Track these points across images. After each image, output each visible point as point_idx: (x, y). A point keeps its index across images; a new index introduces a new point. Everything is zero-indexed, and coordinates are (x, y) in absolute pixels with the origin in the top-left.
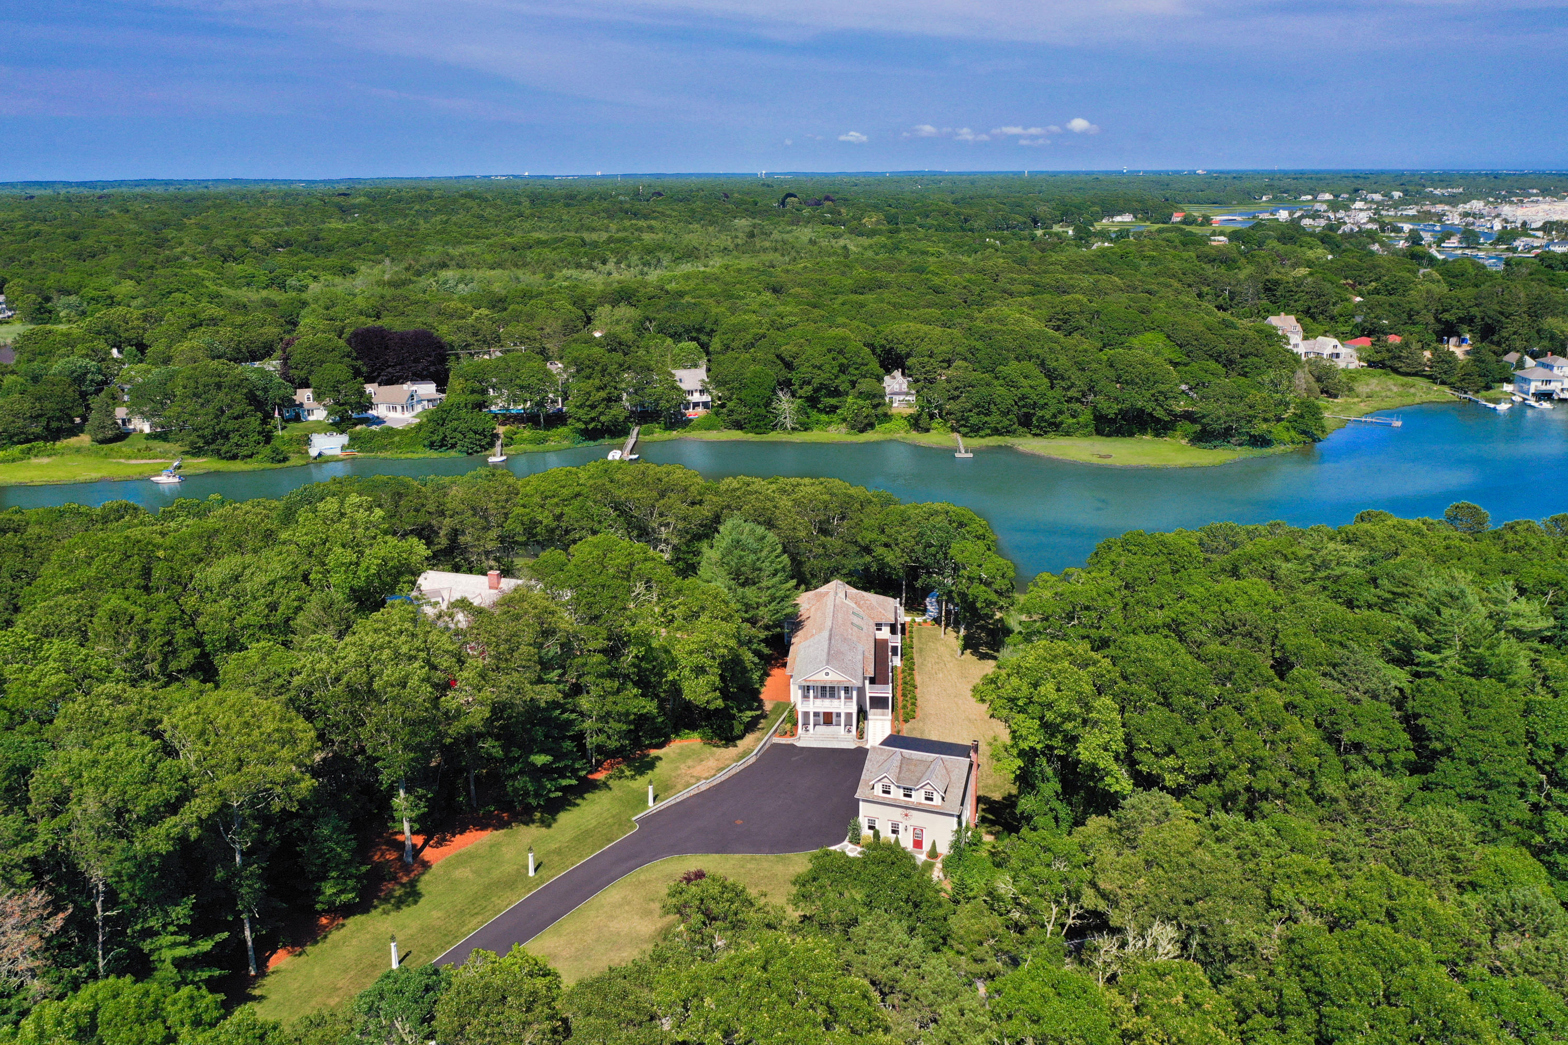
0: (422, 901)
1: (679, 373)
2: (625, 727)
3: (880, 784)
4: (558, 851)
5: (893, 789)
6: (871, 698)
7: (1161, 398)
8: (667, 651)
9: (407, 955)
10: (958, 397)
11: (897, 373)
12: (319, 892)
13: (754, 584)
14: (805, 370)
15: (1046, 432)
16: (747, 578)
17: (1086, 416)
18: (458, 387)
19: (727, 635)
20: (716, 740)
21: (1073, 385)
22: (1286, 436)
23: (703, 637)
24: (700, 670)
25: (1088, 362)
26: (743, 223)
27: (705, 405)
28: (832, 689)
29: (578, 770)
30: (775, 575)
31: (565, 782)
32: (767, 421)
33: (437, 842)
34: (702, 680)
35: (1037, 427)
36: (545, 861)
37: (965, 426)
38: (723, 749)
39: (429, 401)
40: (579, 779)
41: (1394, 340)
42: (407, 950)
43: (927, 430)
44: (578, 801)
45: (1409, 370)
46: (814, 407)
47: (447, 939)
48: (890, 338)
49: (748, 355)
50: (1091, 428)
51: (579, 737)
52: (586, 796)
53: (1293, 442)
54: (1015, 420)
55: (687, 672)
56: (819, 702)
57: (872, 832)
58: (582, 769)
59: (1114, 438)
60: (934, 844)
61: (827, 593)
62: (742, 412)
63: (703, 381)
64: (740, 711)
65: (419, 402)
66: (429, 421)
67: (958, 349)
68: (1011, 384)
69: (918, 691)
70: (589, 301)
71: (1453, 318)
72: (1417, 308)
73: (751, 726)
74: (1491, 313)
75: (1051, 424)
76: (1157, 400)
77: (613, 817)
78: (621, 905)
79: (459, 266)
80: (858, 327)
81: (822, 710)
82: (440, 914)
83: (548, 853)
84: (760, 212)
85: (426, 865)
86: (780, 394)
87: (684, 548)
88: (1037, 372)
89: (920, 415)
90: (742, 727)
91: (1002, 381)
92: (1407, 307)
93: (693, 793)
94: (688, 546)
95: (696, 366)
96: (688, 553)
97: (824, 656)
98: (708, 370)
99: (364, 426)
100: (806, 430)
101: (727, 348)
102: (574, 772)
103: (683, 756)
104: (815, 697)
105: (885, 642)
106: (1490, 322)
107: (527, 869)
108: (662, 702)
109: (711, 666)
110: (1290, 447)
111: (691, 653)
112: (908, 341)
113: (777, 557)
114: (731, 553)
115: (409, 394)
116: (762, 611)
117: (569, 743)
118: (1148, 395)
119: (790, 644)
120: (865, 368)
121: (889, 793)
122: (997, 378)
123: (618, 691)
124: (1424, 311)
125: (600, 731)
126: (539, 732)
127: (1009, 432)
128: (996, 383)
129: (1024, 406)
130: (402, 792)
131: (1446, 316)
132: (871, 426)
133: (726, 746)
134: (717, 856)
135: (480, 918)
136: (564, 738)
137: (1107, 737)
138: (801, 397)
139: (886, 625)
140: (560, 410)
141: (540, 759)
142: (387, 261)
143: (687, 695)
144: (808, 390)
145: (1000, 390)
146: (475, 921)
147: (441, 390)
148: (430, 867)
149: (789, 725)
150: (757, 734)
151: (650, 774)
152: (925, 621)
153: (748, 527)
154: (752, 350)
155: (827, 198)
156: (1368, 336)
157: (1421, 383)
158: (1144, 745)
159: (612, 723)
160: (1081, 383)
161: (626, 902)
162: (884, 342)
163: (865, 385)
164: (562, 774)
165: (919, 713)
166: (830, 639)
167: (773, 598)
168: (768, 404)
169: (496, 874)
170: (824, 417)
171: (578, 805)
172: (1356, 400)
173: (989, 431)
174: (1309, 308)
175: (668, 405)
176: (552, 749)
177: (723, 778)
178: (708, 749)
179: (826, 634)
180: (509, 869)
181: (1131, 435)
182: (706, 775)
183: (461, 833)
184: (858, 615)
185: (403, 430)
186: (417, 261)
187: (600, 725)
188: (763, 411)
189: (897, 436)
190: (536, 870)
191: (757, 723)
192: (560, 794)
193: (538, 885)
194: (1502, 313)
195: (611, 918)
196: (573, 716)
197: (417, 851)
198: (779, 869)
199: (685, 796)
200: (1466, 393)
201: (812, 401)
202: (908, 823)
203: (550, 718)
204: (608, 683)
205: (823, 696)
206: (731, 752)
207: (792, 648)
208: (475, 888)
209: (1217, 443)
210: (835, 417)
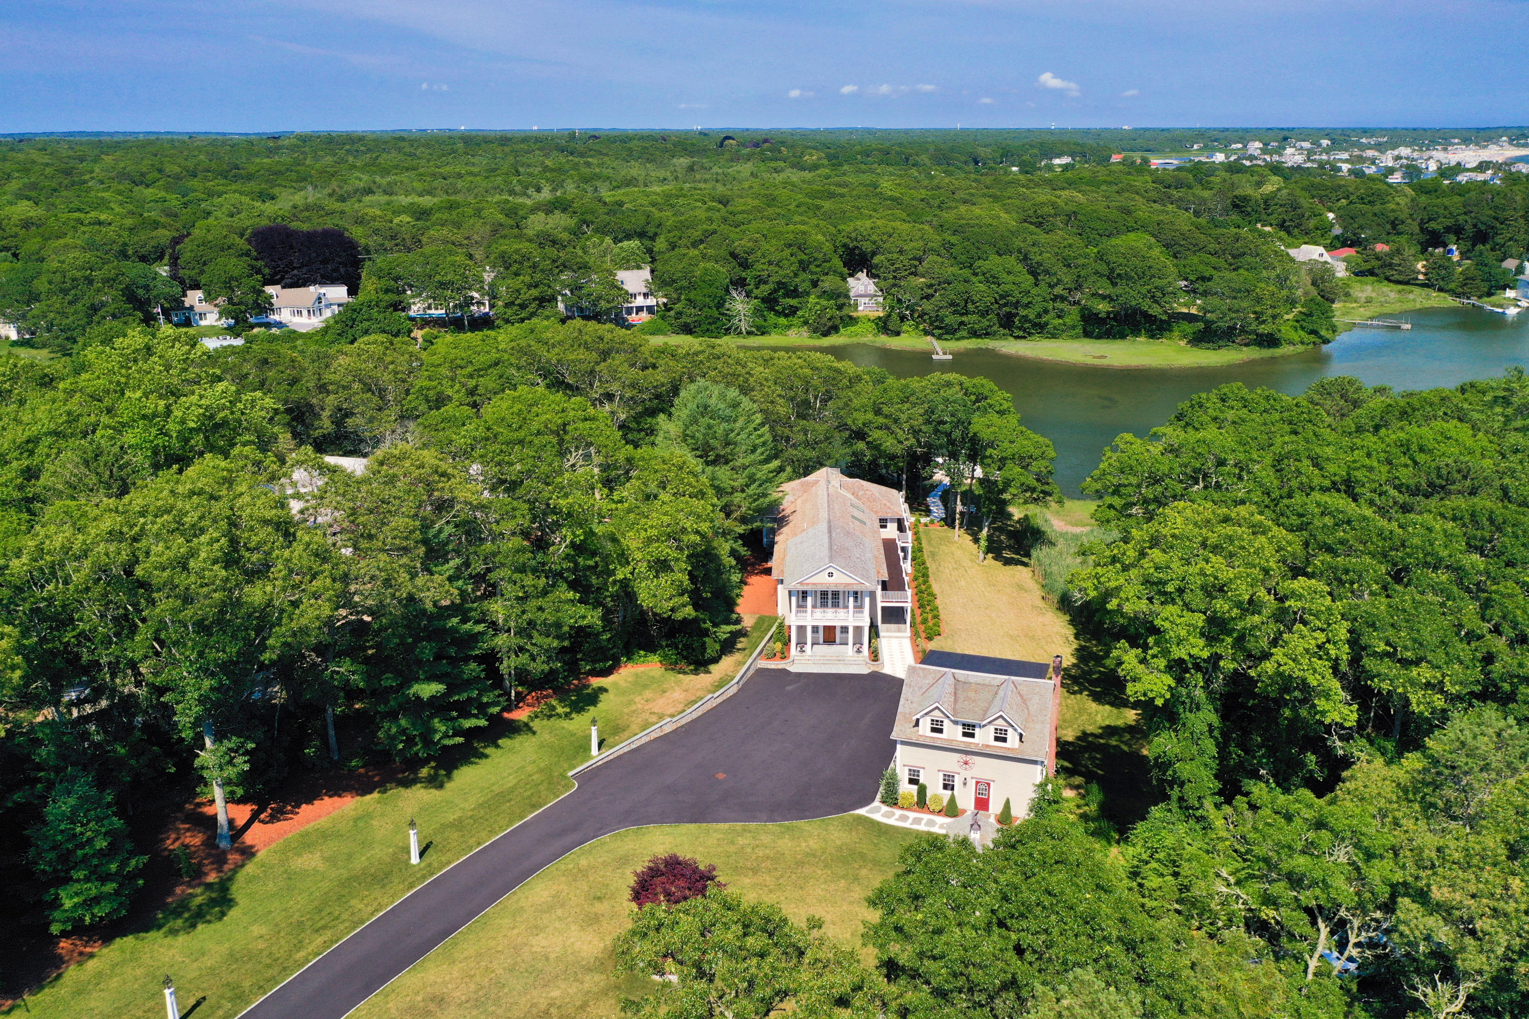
0: (233, 913)
1: (622, 275)
2: (555, 644)
3: (928, 720)
4: (458, 825)
5: (947, 725)
6: (883, 608)
7: (1159, 294)
8: (614, 540)
9: (198, 1004)
10: (933, 296)
11: (862, 275)
12: (56, 904)
13: (727, 463)
14: (761, 268)
15: (1030, 334)
16: (718, 456)
17: (1073, 316)
18: (371, 288)
19: (699, 517)
20: (683, 664)
21: (1059, 282)
22: (1294, 336)
23: (667, 520)
24: (661, 566)
25: (1076, 258)
26: (683, 161)
27: (650, 309)
28: (836, 594)
29: (488, 705)
30: (753, 452)
31: (468, 723)
32: (719, 324)
33: (271, 815)
34: (665, 580)
35: (1020, 328)
36: (437, 840)
37: (941, 328)
38: (692, 677)
39: (339, 305)
40: (491, 718)
41: (1381, 248)
42: (200, 995)
43: (898, 334)
44: (488, 751)
45: (1401, 278)
46: (772, 309)
47: (269, 973)
48: (853, 235)
49: (696, 252)
50: (1079, 330)
51: (490, 659)
52: (500, 742)
53: (1302, 343)
54: (995, 320)
55: (643, 567)
56: (819, 612)
57: (915, 788)
58: (495, 704)
59: (1104, 341)
60: (1007, 803)
61: (816, 482)
62: (691, 315)
63: (647, 280)
64: (715, 625)
65: (329, 306)
66: (337, 323)
67: (930, 245)
68: (992, 279)
69: (938, 602)
70: (521, 213)
71: (1440, 227)
72: (1402, 217)
73: (728, 647)
74: (1484, 219)
75: (1035, 325)
76: (1153, 297)
77: (541, 771)
78: (550, 908)
79: (385, 192)
80: (817, 226)
81: (821, 624)
82: (264, 930)
83: (444, 827)
84: (698, 151)
85: (248, 853)
86: (734, 293)
87: (633, 425)
88: (1019, 267)
89: (889, 316)
90: (718, 647)
91: (981, 278)
92: (1392, 216)
93: (654, 736)
94: (638, 423)
95: (639, 267)
96: (640, 431)
97: (825, 552)
98: (652, 271)
99: (263, 329)
100: (763, 334)
101: (673, 246)
102: (482, 708)
103: (640, 685)
104: (814, 607)
105: (893, 542)
106: (1483, 228)
107: (409, 853)
108: (607, 612)
109: (677, 560)
110: (1300, 348)
111: (649, 541)
112: (874, 237)
113: (755, 429)
114: (696, 422)
115: (316, 296)
116: (738, 497)
117: (473, 665)
118: (1144, 290)
119: (772, 544)
120: (827, 265)
121: (940, 731)
122: (976, 274)
123: (545, 593)
124: (1409, 221)
125: (521, 649)
126: (427, 651)
127: (987, 334)
128: (974, 279)
129: (1005, 305)
130: (208, 742)
131: (1433, 225)
132: (835, 329)
133: (696, 672)
134: (692, 827)
135: (328, 935)
136: (467, 659)
137: (1321, 637)
138: (756, 298)
139: (892, 520)
140: (487, 314)
141: (428, 690)
142: (310, 188)
143: (645, 599)
144: (765, 289)
145: (979, 288)
146: (319, 940)
147: (352, 292)
148: (253, 855)
149: (779, 646)
150: (737, 656)
151: (592, 711)
152: (932, 522)
153: (716, 390)
154: (701, 247)
155: (766, 141)
156: (1351, 246)
157: (1417, 290)
158: (1381, 647)
159: (538, 639)
160: (1068, 278)
161: (558, 902)
162: (846, 240)
163: (828, 283)
164: (464, 710)
165: (944, 628)
166: (830, 532)
167: (752, 479)
168: (720, 305)
169: (360, 862)
170: (782, 321)
171: (487, 756)
172: (1354, 305)
173: (965, 333)
174: (1284, 221)
175: (609, 306)
176: (447, 675)
177: (695, 715)
178: (672, 677)
179: (824, 526)
180: (380, 853)
181: (1123, 336)
182: (671, 711)
183: (309, 801)
184: (857, 508)
185: (307, 333)
186: (341, 188)
187: (521, 642)
188: (715, 314)
189: (864, 340)
190: (422, 854)
191: (734, 643)
192: (460, 740)
193: (424, 877)
194: (1496, 219)
195: (537, 929)
196: (480, 628)
197: (237, 832)
198: (785, 844)
199: (643, 741)
200: (1468, 298)
201: (770, 302)
202: (967, 774)
203: (445, 631)
204: (529, 580)
205: (824, 605)
206: (703, 680)
207: (776, 547)
208: (325, 885)
209: (1221, 343)
210: (795, 321)
